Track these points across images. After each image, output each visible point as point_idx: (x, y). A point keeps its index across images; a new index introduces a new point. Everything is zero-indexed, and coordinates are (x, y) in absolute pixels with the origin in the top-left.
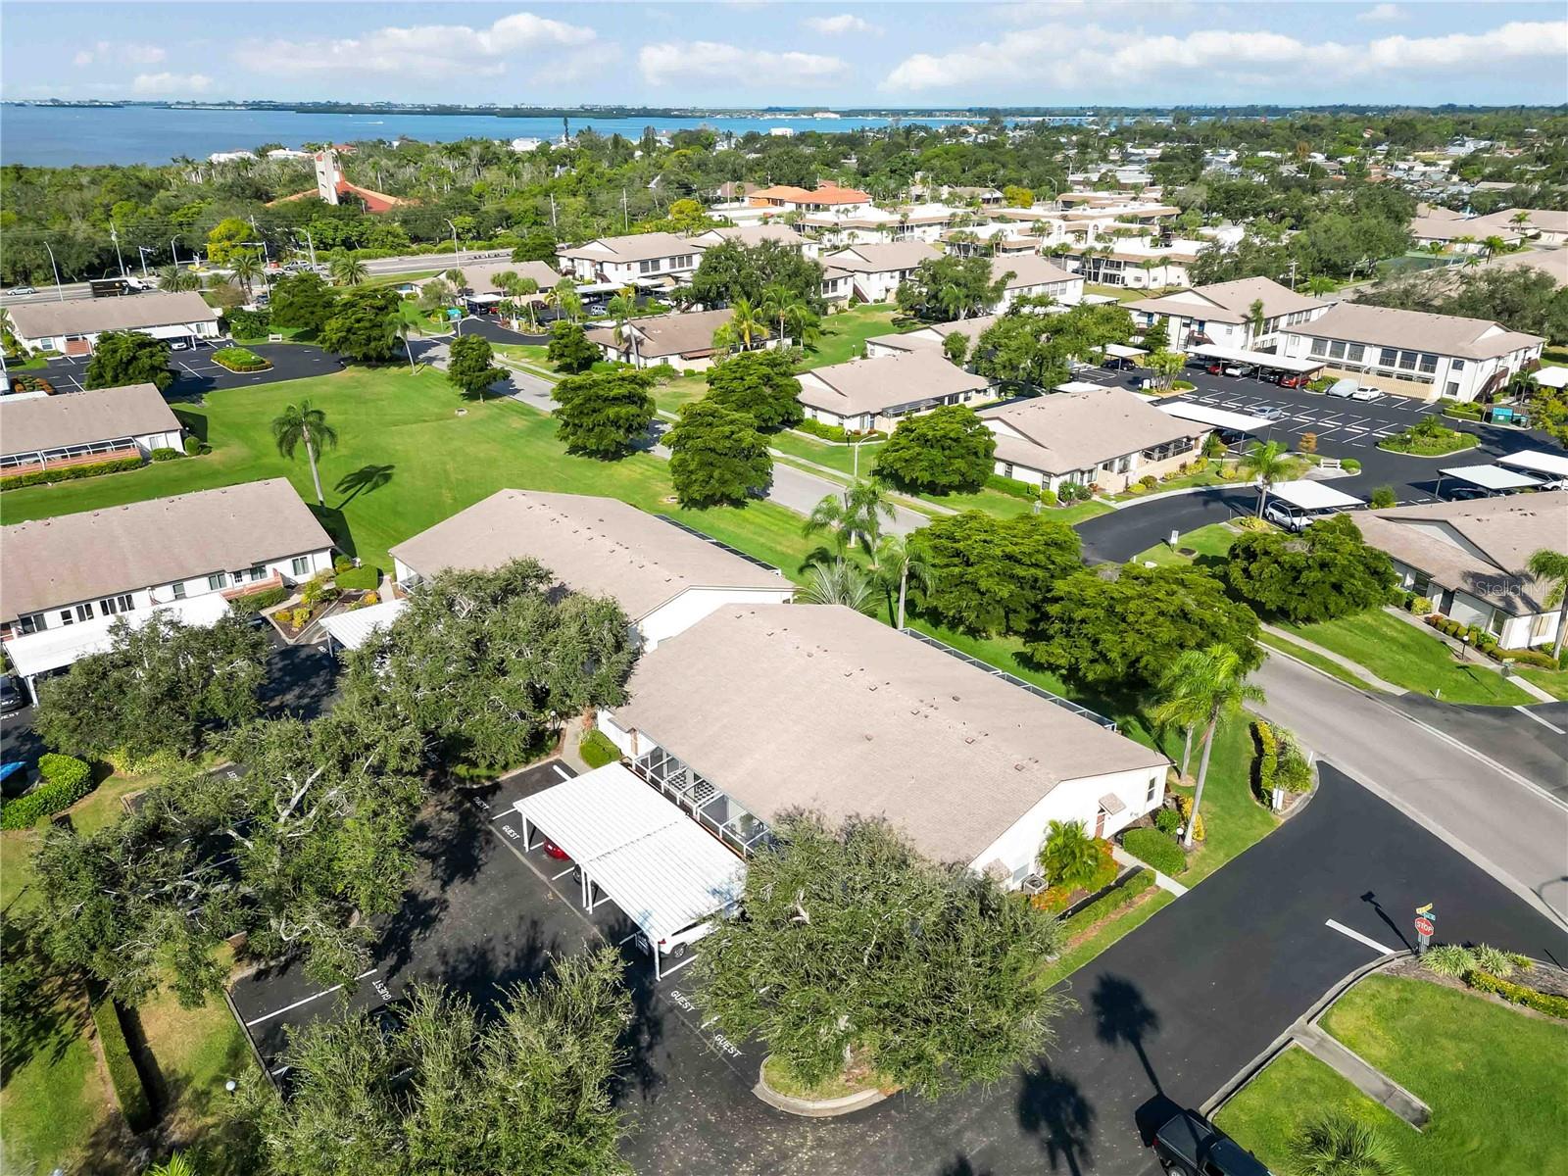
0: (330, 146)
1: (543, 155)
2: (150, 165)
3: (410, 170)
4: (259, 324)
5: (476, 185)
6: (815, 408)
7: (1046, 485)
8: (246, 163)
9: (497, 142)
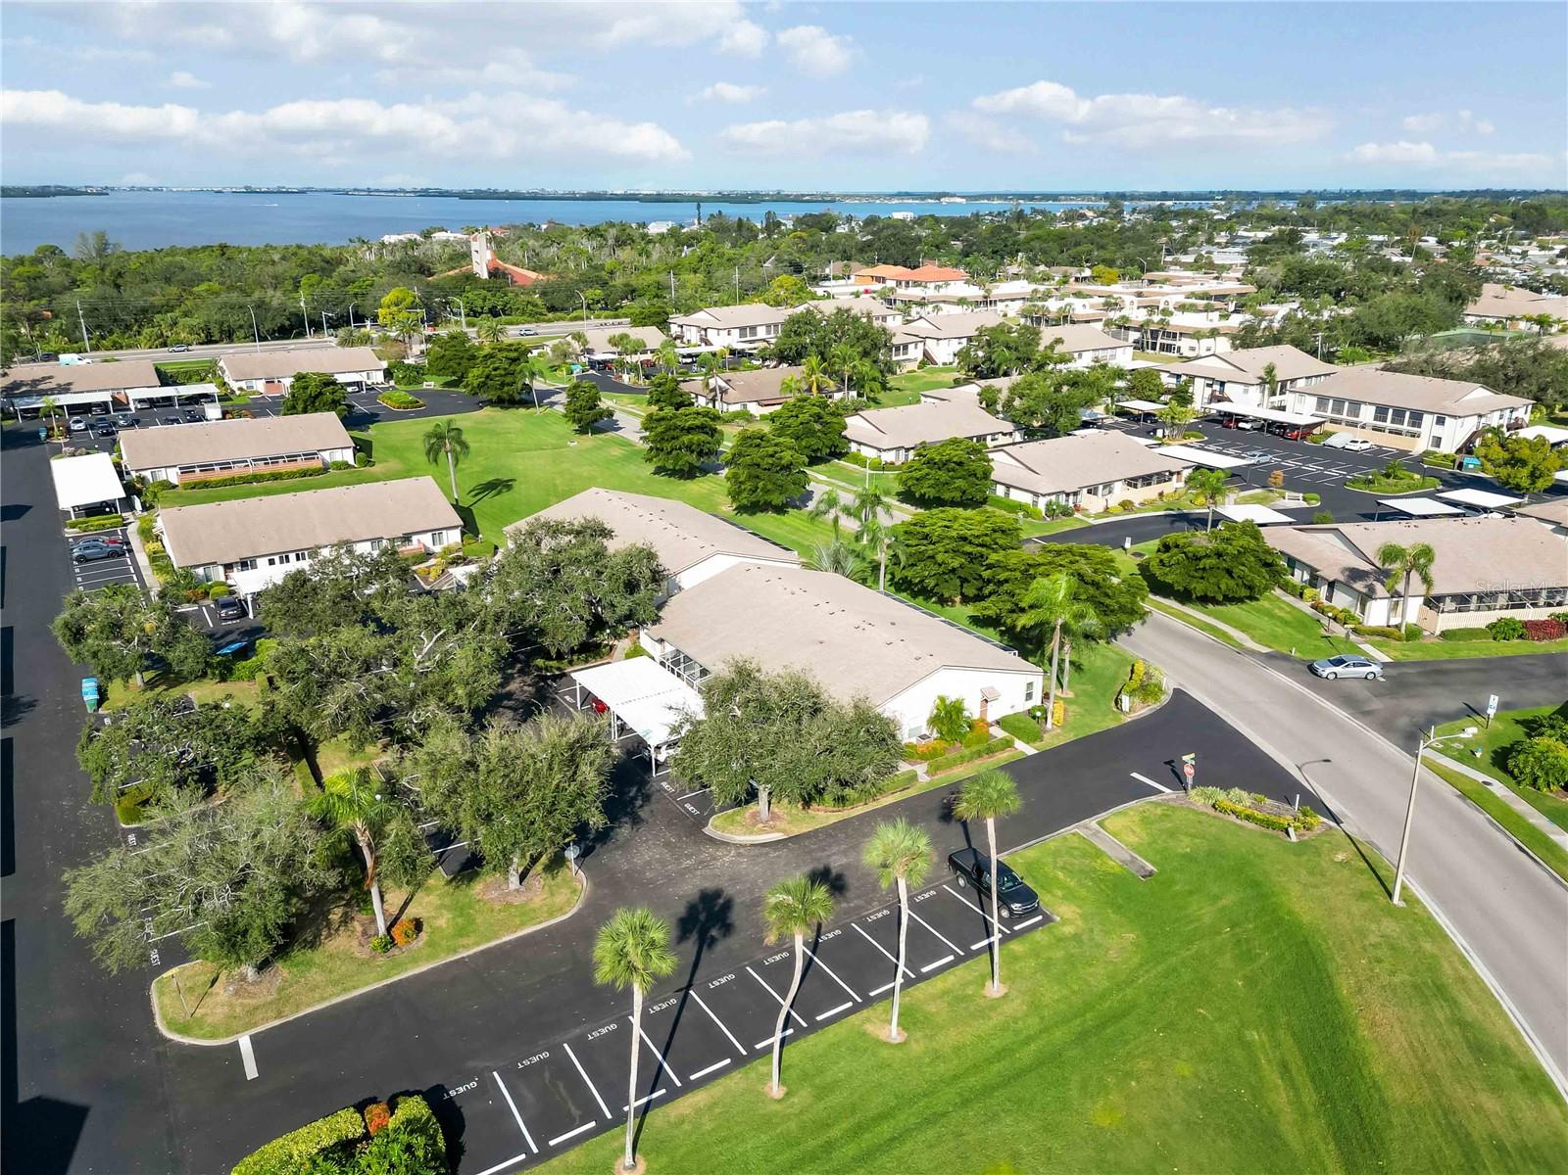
0: (486, 228)
1: (672, 236)
2: (331, 246)
3: (554, 249)
4: (416, 374)
5: (609, 263)
6: (860, 444)
7: (1035, 503)
8: (413, 244)
9: (634, 226)
